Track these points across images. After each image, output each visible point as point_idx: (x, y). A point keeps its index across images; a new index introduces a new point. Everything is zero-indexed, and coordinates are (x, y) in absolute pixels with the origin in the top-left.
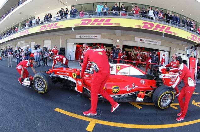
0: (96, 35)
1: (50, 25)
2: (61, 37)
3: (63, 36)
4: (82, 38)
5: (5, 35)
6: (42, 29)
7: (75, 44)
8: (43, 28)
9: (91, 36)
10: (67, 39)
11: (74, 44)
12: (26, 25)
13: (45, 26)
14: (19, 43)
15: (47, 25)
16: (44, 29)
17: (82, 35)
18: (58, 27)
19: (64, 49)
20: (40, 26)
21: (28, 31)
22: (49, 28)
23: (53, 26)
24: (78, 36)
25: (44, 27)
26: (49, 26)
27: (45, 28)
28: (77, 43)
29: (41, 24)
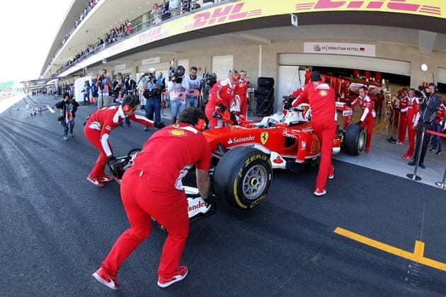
0: (362, 46)
1: (222, 11)
2: (261, 49)
3: (264, 44)
4: (322, 51)
5: (102, 42)
6: (198, 22)
7: (301, 68)
8: (202, 21)
9: (349, 49)
10: (278, 54)
11: (299, 69)
12: (155, 16)
13: (207, 15)
14: (144, 62)
15: (212, 11)
16: (205, 22)
17: (321, 45)
18: (244, 14)
19: (271, 80)
20: (193, 15)
21: (159, 29)
22: (218, 18)
23: (230, 14)
24: (309, 47)
25: (203, 18)
26: (217, 13)
27: (209, 20)
28: (307, 67)
29: (195, 10)
